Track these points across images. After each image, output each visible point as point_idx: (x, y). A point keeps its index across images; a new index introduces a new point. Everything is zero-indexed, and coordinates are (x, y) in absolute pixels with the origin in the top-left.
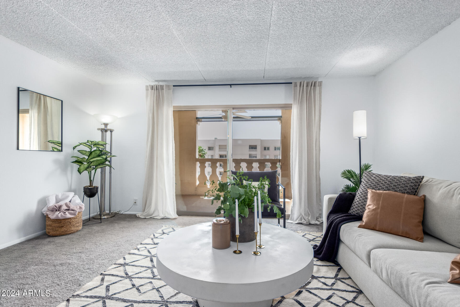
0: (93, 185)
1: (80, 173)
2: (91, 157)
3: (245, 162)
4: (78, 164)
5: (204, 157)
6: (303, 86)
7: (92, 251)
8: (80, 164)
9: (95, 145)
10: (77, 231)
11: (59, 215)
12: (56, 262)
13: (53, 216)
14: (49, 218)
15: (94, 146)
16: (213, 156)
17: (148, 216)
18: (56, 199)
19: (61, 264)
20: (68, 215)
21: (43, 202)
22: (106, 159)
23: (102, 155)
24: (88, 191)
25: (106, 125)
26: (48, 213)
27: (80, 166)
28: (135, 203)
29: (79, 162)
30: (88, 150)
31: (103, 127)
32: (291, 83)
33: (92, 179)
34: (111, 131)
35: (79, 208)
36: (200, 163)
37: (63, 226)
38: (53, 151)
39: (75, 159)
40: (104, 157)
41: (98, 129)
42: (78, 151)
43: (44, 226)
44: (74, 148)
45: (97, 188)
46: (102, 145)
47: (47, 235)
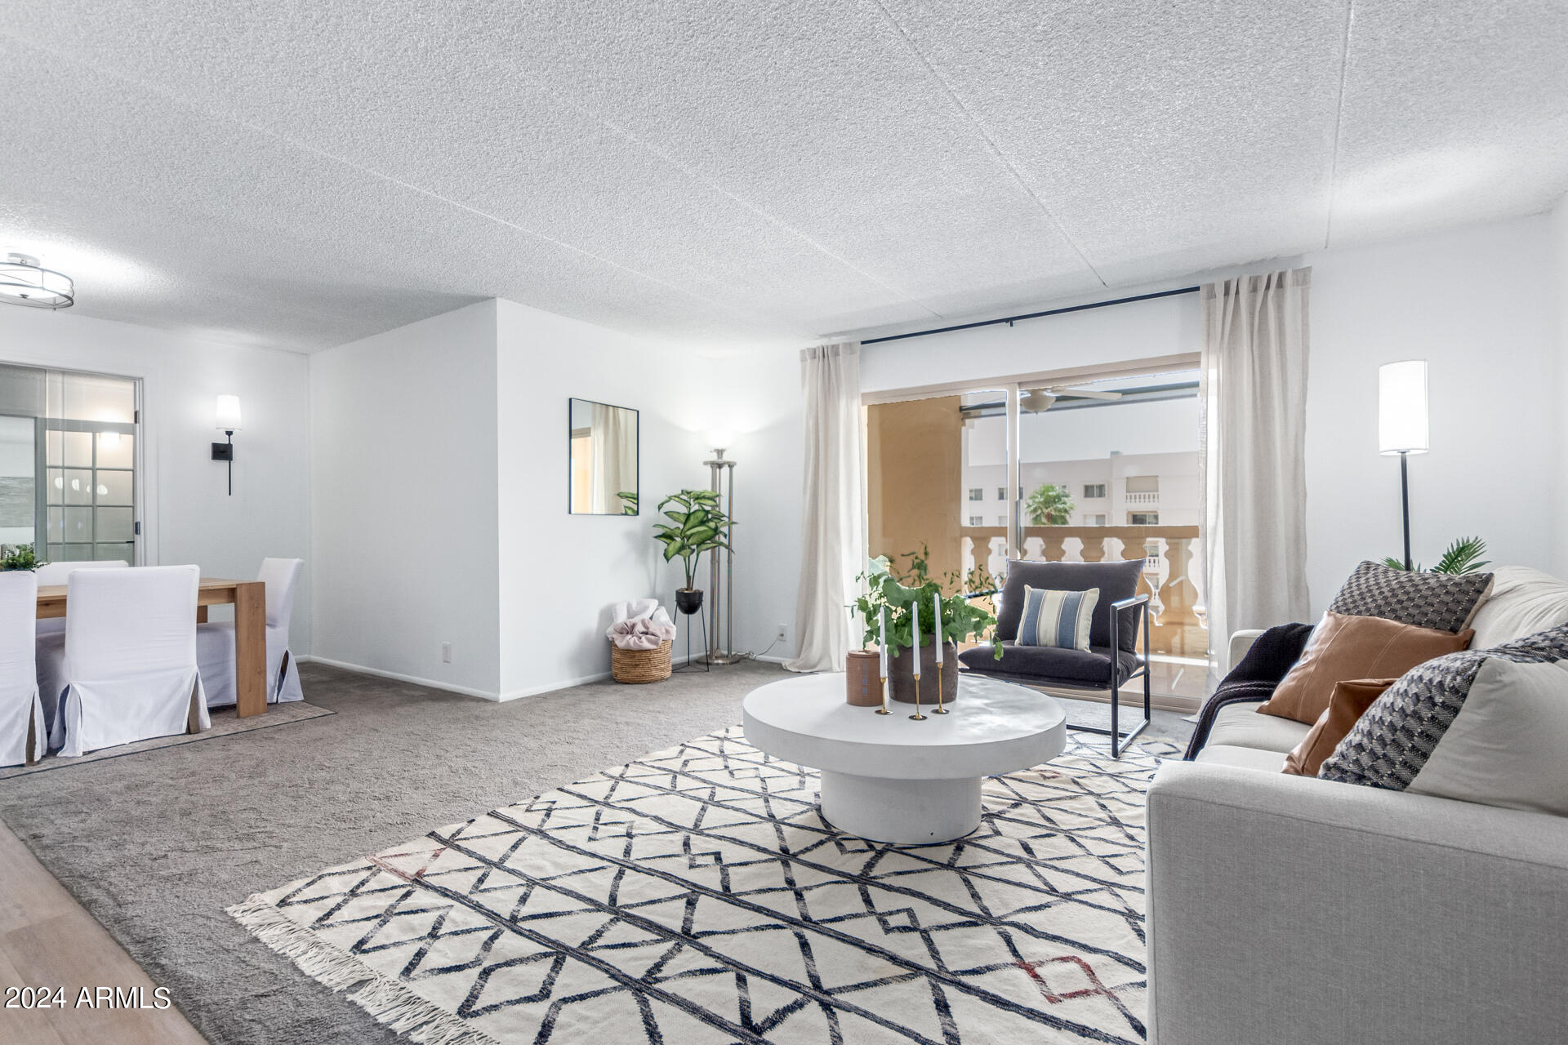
0: (694, 589)
1: (668, 560)
2: (688, 526)
3: (1119, 537)
4: (666, 540)
5: (1065, 522)
6: (1237, 292)
7: (678, 713)
8: (669, 541)
9: (697, 499)
10: (662, 679)
11: (630, 641)
12: (619, 719)
13: (621, 643)
14: (616, 646)
15: (696, 501)
16: (1104, 516)
17: (806, 669)
18: (628, 611)
19: (627, 724)
20: (646, 645)
21: (608, 614)
22: (716, 531)
23: (708, 520)
24: (683, 599)
25: (720, 452)
26: (614, 636)
27: (668, 544)
28: (782, 635)
29: (668, 537)
30: (684, 510)
31: (714, 457)
32: (1197, 289)
33: (691, 574)
34: (731, 466)
35: (664, 631)
36: (974, 539)
37: (637, 665)
38: (626, 514)
39: (661, 531)
40: (712, 525)
41: (706, 463)
42: (665, 513)
43: (609, 663)
44: (659, 508)
45: (701, 594)
46: (709, 498)
47: (614, 679)
